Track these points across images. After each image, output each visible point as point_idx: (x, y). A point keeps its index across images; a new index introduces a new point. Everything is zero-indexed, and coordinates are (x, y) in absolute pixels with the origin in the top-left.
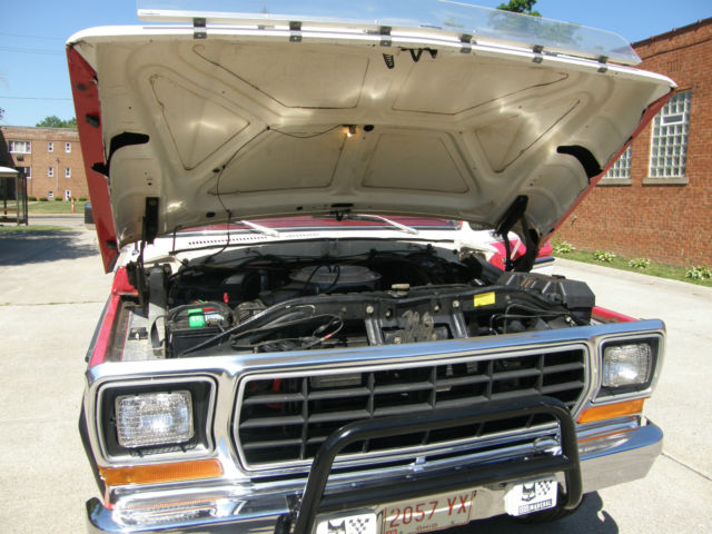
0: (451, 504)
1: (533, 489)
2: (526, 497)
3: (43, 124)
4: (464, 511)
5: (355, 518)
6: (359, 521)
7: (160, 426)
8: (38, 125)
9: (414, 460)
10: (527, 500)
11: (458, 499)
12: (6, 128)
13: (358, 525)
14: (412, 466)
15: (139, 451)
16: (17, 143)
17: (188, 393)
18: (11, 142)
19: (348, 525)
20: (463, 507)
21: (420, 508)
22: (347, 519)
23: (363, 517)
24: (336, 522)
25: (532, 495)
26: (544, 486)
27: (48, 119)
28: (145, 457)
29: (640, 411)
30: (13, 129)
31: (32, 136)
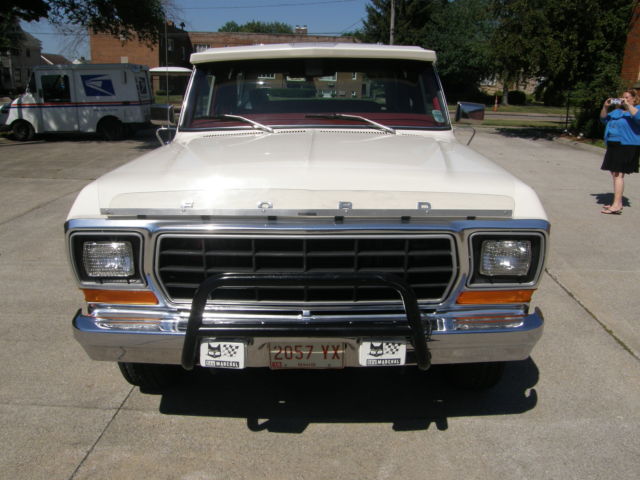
0: (325, 349)
1: (381, 347)
2: (374, 352)
3: (224, 28)
4: (338, 358)
5: (228, 344)
6: (231, 346)
7: (114, 264)
8: (220, 30)
9: (301, 313)
10: (375, 355)
11: (330, 347)
12: (193, 33)
13: (230, 350)
14: (299, 317)
15: (101, 279)
16: (200, 46)
17: (129, 243)
18: (196, 46)
19: (222, 348)
20: (336, 353)
21: (299, 349)
22: (222, 344)
23: (234, 344)
24: (215, 345)
25: (380, 352)
26: (392, 347)
27: (228, 25)
28: (105, 284)
29: (529, 301)
30: (197, 35)
31: (212, 40)
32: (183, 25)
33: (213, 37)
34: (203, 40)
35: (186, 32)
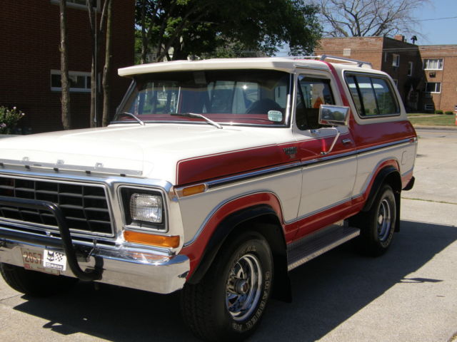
1: (53, 255)
2: (49, 258)
10: (50, 261)
12: (424, 47)
16: (431, 61)
18: (426, 61)
25: (52, 258)
26: (59, 256)
31: (444, 53)
32: (414, 38)
33: (447, 50)
34: (435, 54)
35: (417, 46)
